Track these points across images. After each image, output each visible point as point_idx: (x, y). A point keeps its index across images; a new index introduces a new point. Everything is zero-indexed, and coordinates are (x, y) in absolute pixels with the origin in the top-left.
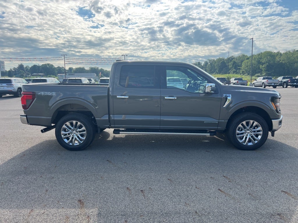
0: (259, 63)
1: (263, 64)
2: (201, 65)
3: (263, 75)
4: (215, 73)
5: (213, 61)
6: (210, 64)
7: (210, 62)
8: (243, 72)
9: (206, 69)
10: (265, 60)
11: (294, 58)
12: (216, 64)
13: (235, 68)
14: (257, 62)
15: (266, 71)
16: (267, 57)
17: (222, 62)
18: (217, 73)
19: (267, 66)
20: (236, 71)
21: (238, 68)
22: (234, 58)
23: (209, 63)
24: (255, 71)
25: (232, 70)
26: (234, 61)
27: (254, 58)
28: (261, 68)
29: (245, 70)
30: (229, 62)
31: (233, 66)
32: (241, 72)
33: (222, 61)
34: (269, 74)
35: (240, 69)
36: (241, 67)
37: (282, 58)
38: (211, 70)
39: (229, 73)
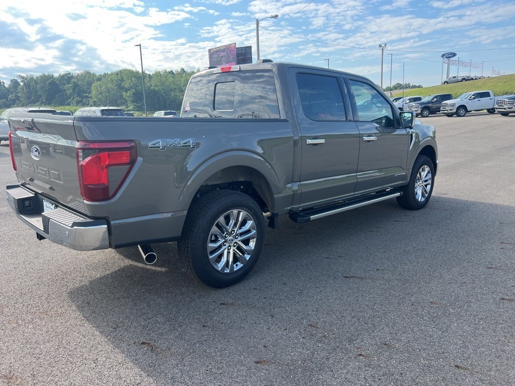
0: (120, 87)
1: (126, 91)
2: (4, 86)
3: (129, 108)
4: (38, 104)
5: (30, 79)
6: (24, 84)
7: (24, 82)
8: (95, 102)
9: (18, 95)
10: (130, 83)
11: (170, 83)
12: (38, 86)
13: (79, 95)
14: (116, 86)
15: (133, 102)
16: (131, 79)
17: (50, 83)
18: (44, 103)
19: (134, 93)
20: (81, 101)
21: (85, 95)
22: (72, 77)
23: (22, 84)
24: (116, 101)
25: (73, 98)
26: (75, 82)
27: (111, 79)
28: (124, 97)
29: (99, 99)
30: (64, 85)
31: (74, 91)
32: (92, 104)
33: (50, 81)
34: (138, 107)
35: (87, 97)
36: (90, 93)
37: (153, 82)
38: (29, 98)
39: (69, 104)
